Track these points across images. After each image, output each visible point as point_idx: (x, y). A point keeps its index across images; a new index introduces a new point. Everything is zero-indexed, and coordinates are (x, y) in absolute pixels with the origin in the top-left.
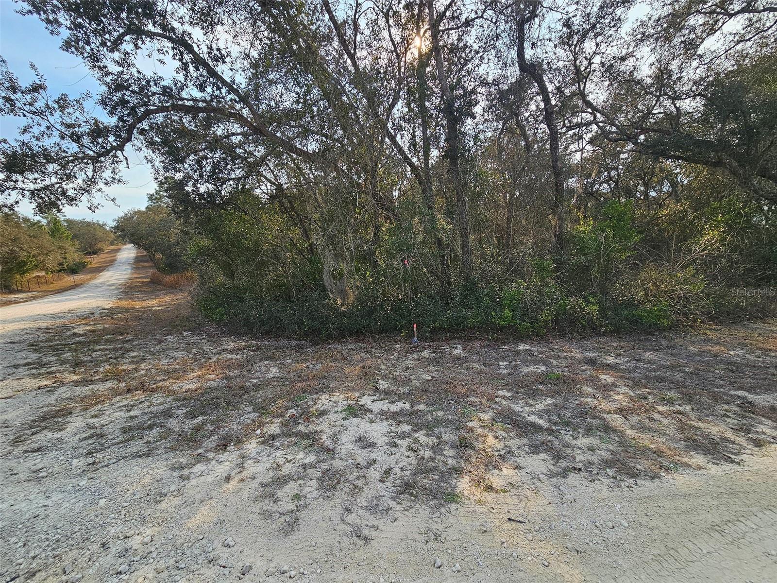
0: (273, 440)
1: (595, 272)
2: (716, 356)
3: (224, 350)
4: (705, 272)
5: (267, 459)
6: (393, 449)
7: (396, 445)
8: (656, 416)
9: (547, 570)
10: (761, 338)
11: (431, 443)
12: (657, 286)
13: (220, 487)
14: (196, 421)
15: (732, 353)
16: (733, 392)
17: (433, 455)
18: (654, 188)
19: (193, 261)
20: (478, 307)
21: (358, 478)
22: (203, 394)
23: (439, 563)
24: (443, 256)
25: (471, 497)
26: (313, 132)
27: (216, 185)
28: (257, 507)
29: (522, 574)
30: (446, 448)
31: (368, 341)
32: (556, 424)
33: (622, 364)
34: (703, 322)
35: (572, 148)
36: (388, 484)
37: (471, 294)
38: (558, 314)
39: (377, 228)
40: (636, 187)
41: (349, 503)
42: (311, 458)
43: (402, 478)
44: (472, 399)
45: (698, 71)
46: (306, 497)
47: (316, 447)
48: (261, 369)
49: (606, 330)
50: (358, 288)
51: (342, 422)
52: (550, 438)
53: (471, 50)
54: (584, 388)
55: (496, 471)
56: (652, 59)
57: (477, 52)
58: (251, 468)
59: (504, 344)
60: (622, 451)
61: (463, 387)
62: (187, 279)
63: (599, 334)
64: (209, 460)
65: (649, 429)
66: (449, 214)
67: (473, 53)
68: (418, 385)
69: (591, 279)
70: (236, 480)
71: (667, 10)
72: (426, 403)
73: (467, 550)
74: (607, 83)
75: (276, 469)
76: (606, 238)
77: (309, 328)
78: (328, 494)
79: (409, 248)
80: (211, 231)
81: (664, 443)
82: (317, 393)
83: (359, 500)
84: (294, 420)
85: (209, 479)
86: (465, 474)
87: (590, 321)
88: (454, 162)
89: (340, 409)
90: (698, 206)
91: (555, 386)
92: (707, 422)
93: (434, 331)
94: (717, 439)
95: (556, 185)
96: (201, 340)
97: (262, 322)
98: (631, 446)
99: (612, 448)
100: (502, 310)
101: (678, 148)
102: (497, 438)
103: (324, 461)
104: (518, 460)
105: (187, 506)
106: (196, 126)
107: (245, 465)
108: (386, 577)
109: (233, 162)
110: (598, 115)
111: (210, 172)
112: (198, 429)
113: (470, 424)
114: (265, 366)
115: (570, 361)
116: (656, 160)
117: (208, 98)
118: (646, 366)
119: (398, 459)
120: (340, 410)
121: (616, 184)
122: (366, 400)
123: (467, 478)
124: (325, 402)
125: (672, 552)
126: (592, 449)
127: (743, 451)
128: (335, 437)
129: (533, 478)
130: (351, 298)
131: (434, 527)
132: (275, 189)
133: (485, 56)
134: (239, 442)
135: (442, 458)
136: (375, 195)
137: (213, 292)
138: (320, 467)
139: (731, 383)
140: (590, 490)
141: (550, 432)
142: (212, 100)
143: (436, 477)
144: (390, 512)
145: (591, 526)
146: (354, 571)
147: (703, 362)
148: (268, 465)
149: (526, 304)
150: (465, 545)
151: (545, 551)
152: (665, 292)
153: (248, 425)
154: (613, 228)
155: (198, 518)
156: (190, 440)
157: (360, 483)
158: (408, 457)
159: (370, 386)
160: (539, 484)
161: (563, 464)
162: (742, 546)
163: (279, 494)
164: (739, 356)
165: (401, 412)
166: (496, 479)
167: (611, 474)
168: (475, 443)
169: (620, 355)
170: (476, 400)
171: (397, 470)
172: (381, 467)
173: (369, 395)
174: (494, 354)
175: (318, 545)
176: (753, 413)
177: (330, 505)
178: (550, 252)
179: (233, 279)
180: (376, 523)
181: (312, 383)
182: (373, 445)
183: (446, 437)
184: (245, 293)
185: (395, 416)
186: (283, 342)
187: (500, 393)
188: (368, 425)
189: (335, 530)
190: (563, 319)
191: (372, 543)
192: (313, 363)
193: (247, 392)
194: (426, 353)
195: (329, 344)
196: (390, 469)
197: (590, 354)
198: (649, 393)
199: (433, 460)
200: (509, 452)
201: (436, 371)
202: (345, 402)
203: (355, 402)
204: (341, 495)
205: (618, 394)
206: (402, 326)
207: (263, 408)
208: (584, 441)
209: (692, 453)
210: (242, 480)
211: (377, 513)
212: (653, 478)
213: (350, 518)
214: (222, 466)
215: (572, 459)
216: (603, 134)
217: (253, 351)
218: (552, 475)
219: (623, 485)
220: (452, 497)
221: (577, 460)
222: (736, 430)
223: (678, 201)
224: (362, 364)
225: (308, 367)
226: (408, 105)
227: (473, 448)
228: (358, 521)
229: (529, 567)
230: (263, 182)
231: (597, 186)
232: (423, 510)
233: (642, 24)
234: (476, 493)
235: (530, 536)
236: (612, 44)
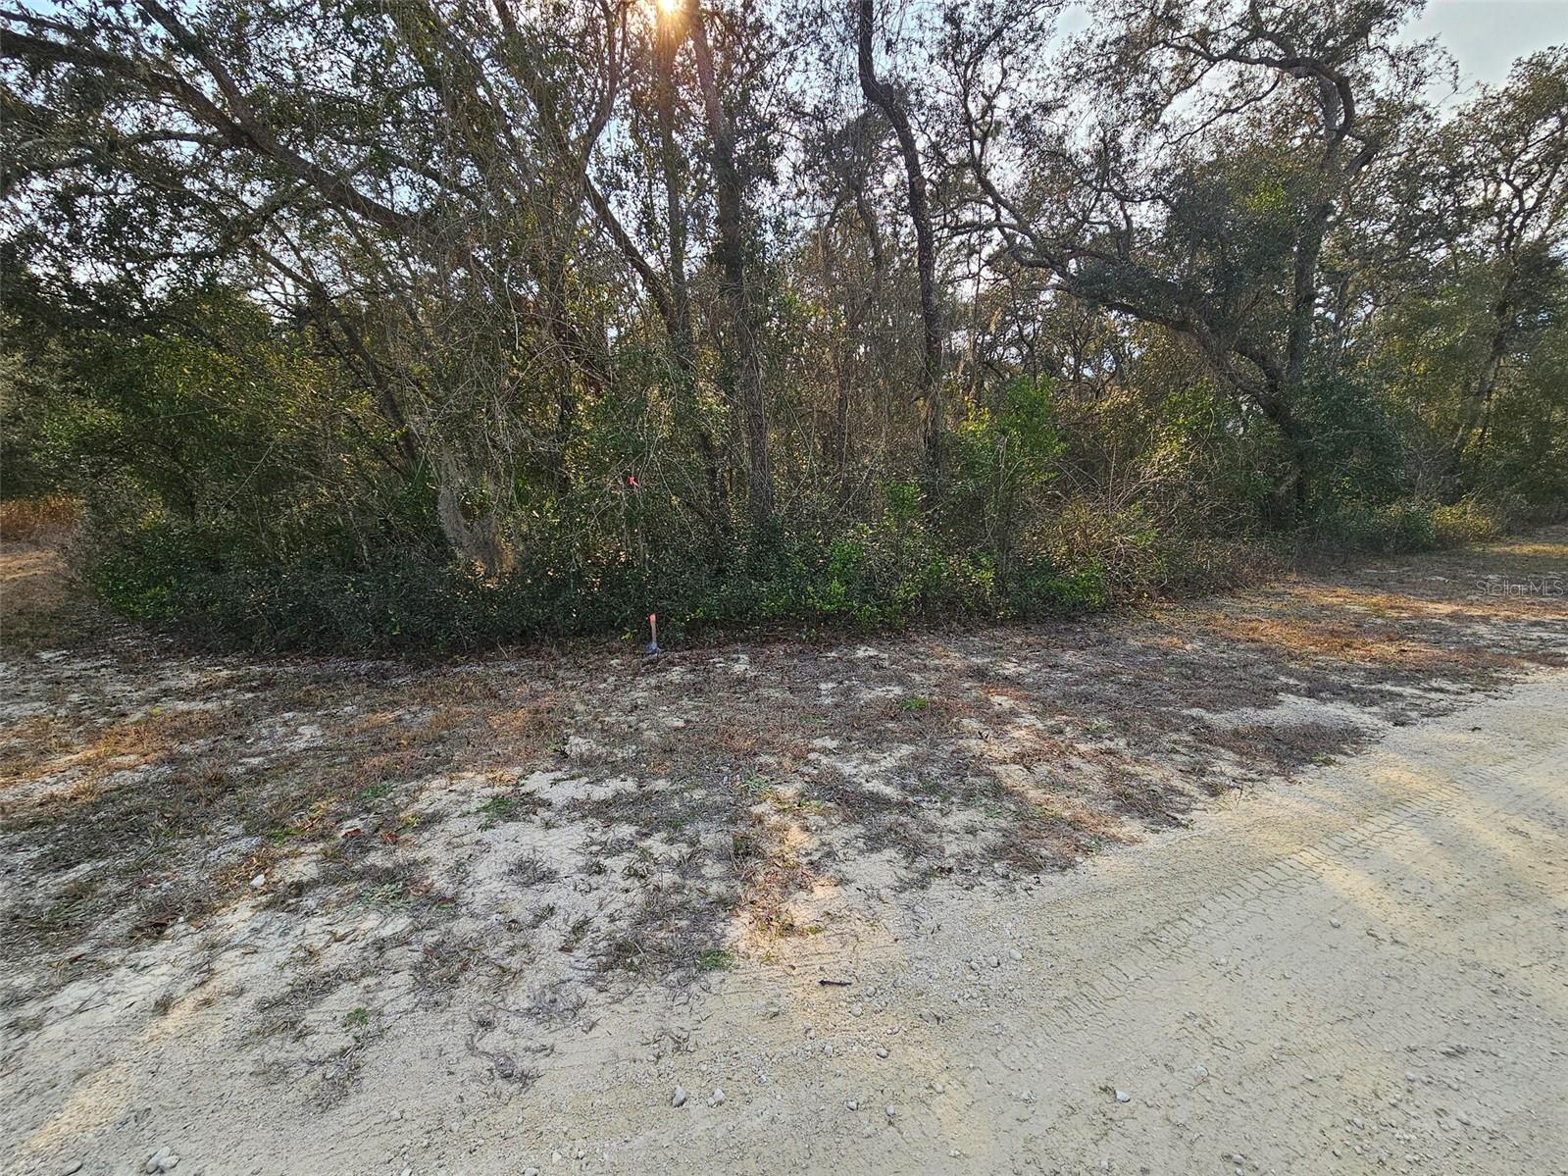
0: (297, 896)
1: (990, 510)
2: (1166, 654)
3: (166, 693)
4: (1157, 514)
5: (280, 941)
6: (595, 880)
7: (600, 870)
8: (1075, 761)
9: (885, 1064)
10: (1227, 622)
11: (676, 856)
12: (1086, 536)
13: (140, 1030)
14: (72, 875)
15: (1188, 647)
16: (1185, 712)
17: (679, 880)
18: (1089, 362)
19: (64, 465)
20: (782, 576)
21: (511, 952)
22: (96, 807)
23: (680, 1095)
24: (713, 472)
25: (752, 952)
26: (401, 162)
27: (124, 268)
28: (246, 1062)
29: (839, 1082)
30: (708, 862)
31: (550, 654)
32: (914, 791)
33: (1027, 675)
34: (1150, 597)
35: (960, 270)
36: (578, 953)
37: (768, 550)
38: (927, 588)
39: (568, 404)
40: (1062, 356)
41: (488, 1007)
42: (400, 924)
43: (610, 936)
44: (763, 759)
45: (1162, 154)
46: (380, 1014)
47: (411, 898)
48: (272, 733)
49: (1005, 615)
50: (525, 538)
51: (479, 835)
52: (903, 819)
53: (771, 36)
54: (965, 721)
55: (803, 894)
56: (1091, 119)
57: (784, 44)
58: (231, 969)
59: (830, 647)
60: (1021, 828)
61: (747, 737)
62: (54, 514)
63: (994, 624)
64: (107, 968)
65: (1064, 785)
66: (725, 383)
67: (776, 43)
68: (656, 740)
69: (983, 524)
70: (189, 1004)
71: (1119, 29)
72: (670, 777)
73: (738, 1059)
74: (1020, 151)
75: (304, 962)
76: (1009, 446)
77: (404, 630)
78: (436, 997)
79: (639, 452)
80: (116, 388)
81: (1084, 807)
82: (419, 777)
83: (510, 999)
84: (360, 843)
85: (107, 1016)
86: (743, 909)
87: (980, 600)
88: (734, 272)
89: (474, 806)
90: (1152, 398)
91: (917, 723)
92: (1148, 764)
93: (693, 628)
94: (1160, 790)
95: (928, 340)
96: (97, 669)
97: (278, 621)
98: (1033, 818)
99: (1004, 824)
100: (828, 581)
101: (1127, 291)
102: (807, 829)
103: (430, 926)
104: (843, 868)
105: (30, 1096)
106: (49, 98)
107: (217, 965)
108: (565, 1150)
109: (175, 211)
110: (1004, 212)
111: (101, 230)
112: (76, 894)
113: (757, 810)
114: (285, 724)
115: (944, 674)
116: (1093, 308)
117: (80, 23)
118: (1065, 676)
119: (604, 899)
120: (473, 809)
121: (1031, 348)
122: (538, 783)
123: (746, 916)
124: (437, 794)
125: (1084, 990)
126: (972, 831)
127: (1193, 805)
128: (459, 871)
129: (869, 898)
130: (510, 560)
131: (674, 1024)
132: (308, 295)
133: (799, 53)
134: (201, 910)
135: (699, 884)
136: (558, 330)
137: (136, 546)
138: (419, 942)
139: (1184, 698)
140: (965, 904)
141: (904, 807)
142: (91, 30)
143: (684, 923)
144: (582, 1012)
145: (963, 968)
146: (492, 1154)
147: (1147, 664)
148: (282, 957)
149: (871, 570)
150: (734, 1049)
151: (883, 1029)
152: (1099, 546)
153: (230, 867)
154: (1021, 428)
155: (67, 1121)
156: (51, 926)
157: (514, 963)
158: (627, 891)
159: (550, 751)
160: (879, 907)
161: (923, 863)
162: (1183, 959)
163: (311, 1017)
164: (1196, 651)
165: (617, 800)
166: (801, 910)
167: (1000, 871)
168: (766, 846)
169: (1026, 659)
170: (771, 760)
171: (601, 922)
172: (566, 921)
173: (547, 770)
174: (810, 669)
175: (407, 1115)
176: (1211, 743)
177: (443, 1020)
178: (916, 471)
179: (193, 515)
180: (548, 1041)
181: (407, 755)
182: (549, 877)
183: (708, 840)
184: (228, 550)
185: (602, 810)
186: (335, 665)
187: (818, 743)
188: (540, 834)
189: (451, 1073)
190: (936, 598)
191: (537, 1084)
192: (414, 709)
193: (232, 789)
194: (676, 674)
195: (456, 664)
196: (586, 922)
197: (977, 661)
198: (1067, 723)
199: (678, 889)
200: (828, 855)
201: (696, 708)
202: (488, 791)
203: (510, 789)
204: (469, 995)
205: (1020, 728)
206: (625, 620)
207: (274, 824)
208: (959, 818)
209: (1123, 818)
210: (207, 1003)
211: (551, 1018)
212: (1064, 869)
213: (490, 1041)
214: (148, 978)
215: (937, 852)
216: (1010, 250)
217: (252, 689)
218: (903, 887)
219: (1017, 887)
220: (715, 959)
221: (947, 853)
222: (1185, 773)
223: (1123, 387)
224: (533, 705)
225: (399, 719)
226: (635, 132)
227: (761, 855)
228: (508, 1044)
229: (853, 1065)
230: (272, 275)
231: (1000, 350)
232: (652, 995)
233: (1079, 48)
234: (762, 943)
235: (857, 1009)
236: (1028, 76)
